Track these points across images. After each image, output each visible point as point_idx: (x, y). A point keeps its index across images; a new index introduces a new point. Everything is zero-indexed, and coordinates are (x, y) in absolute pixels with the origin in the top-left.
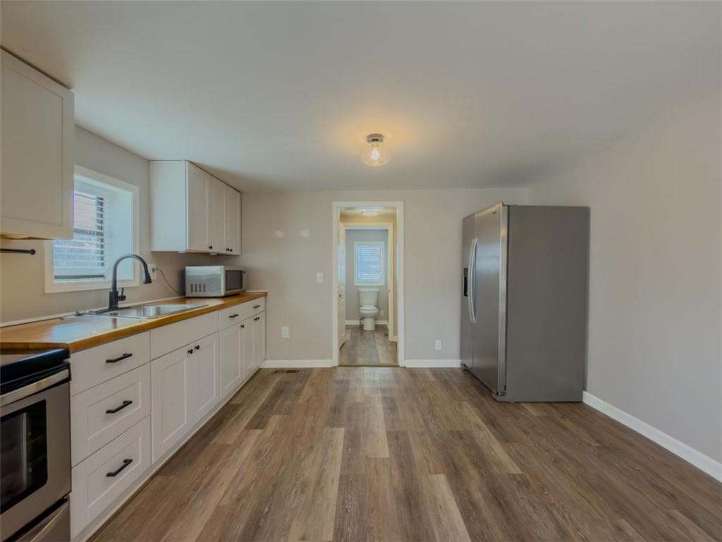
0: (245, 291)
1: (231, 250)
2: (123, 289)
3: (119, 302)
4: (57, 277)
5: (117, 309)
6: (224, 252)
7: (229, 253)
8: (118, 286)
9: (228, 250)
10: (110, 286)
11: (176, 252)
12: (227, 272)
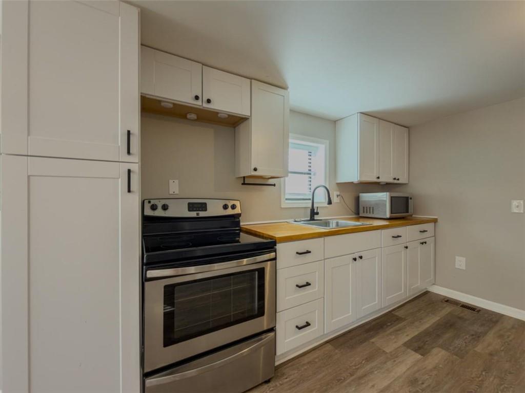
0: (411, 216)
1: (398, 179)
2: (317, 207)
3: (315, 216)
4: (286, 199)
5: (314, 220)
6: (391, 181)
7: (396, 181)
8: (315, 206)
9: (395, 179)
10: (310, 205)
11: (352, 183)
12: (392, 198)
